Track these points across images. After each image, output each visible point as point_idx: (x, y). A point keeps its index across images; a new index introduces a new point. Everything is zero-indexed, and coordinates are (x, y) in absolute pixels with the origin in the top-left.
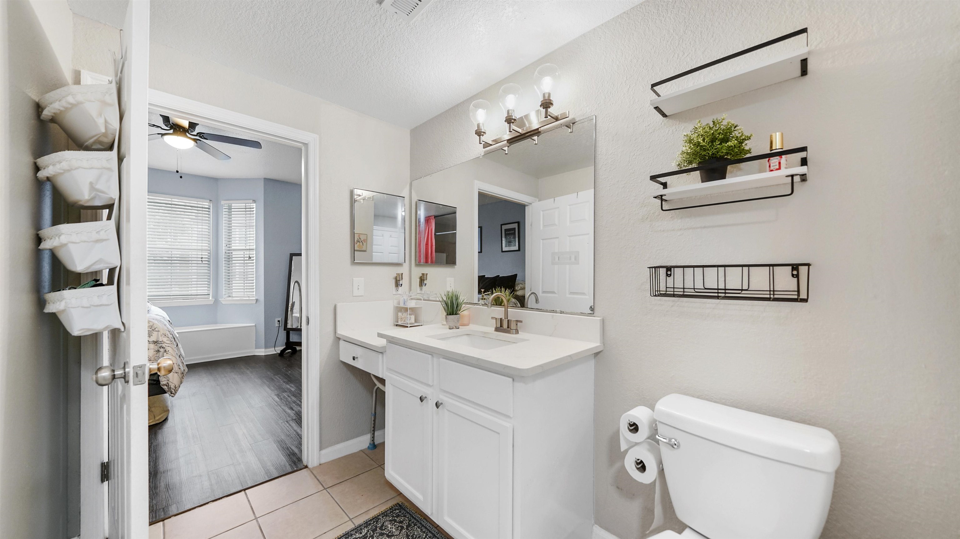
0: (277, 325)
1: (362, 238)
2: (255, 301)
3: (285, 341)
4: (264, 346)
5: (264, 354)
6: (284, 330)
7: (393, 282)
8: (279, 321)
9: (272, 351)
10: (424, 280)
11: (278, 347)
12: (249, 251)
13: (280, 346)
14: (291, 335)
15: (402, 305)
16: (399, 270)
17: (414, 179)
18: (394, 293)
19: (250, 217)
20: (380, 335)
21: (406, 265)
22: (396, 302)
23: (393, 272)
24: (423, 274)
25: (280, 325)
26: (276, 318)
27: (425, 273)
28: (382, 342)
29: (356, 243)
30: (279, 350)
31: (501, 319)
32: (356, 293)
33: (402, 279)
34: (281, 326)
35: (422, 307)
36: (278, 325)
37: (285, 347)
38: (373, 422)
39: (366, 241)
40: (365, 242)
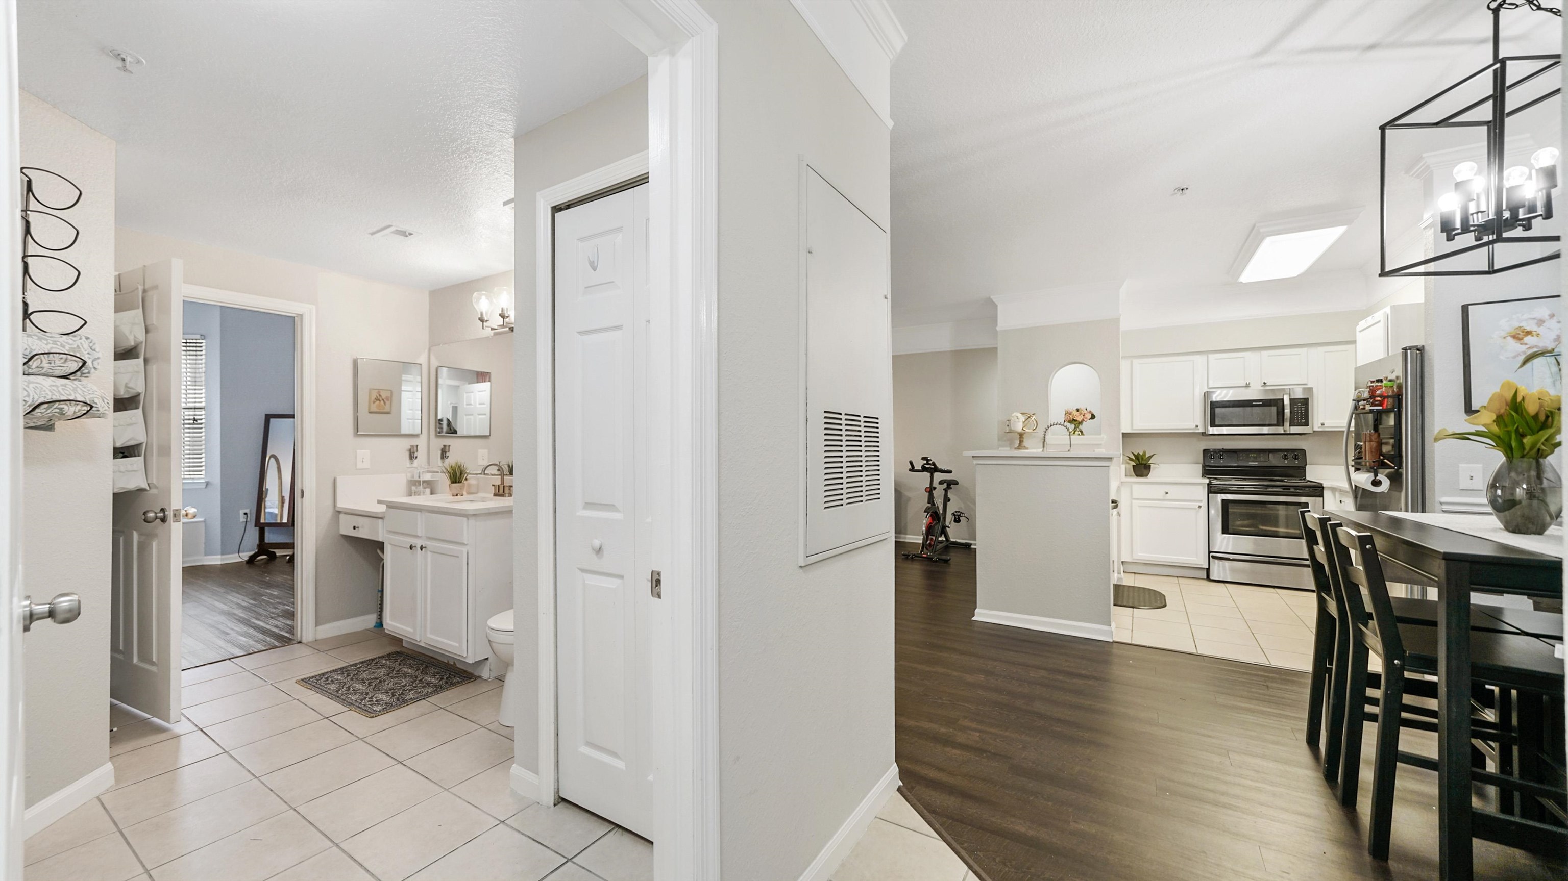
0: (242, 519)
1: (384, 395)
2: (205, 484)
3: (257, 542)
4: (220, 551)
5: (219, 563)
6: (256, 526)
7: (407, 454)
8: (246, 514)
9: (234, 558)
10: (445, 452)
11: (243, 552)
12: (193, 410)
13: (247, 552)
14: (267, 534)
15: (416, 478)
16: (414, 442)
17: (433, 344)
18: (408, 465)
19: (196, 360)
20: (379, 502)
21: (424, 437)
22: (409, 475)
23: (406, 443)
24: (445, 446)
25: (248, 520)
26: (242, 509)
27: (447, 444)
28: (382, 508)
29: (374, 402)
30: (245, 556)
31: (499, 486)
32: (360, 466)
33: (417, 451)
34: (250, 521)
35: (437, 480)
36: (245, 520)
37: (256, 551)
38: (379, 599)
39: (389, 398)
40: (388, 400)
